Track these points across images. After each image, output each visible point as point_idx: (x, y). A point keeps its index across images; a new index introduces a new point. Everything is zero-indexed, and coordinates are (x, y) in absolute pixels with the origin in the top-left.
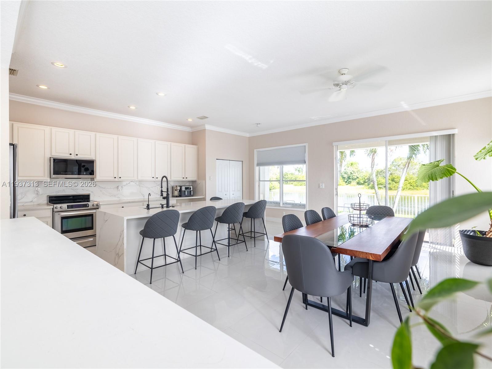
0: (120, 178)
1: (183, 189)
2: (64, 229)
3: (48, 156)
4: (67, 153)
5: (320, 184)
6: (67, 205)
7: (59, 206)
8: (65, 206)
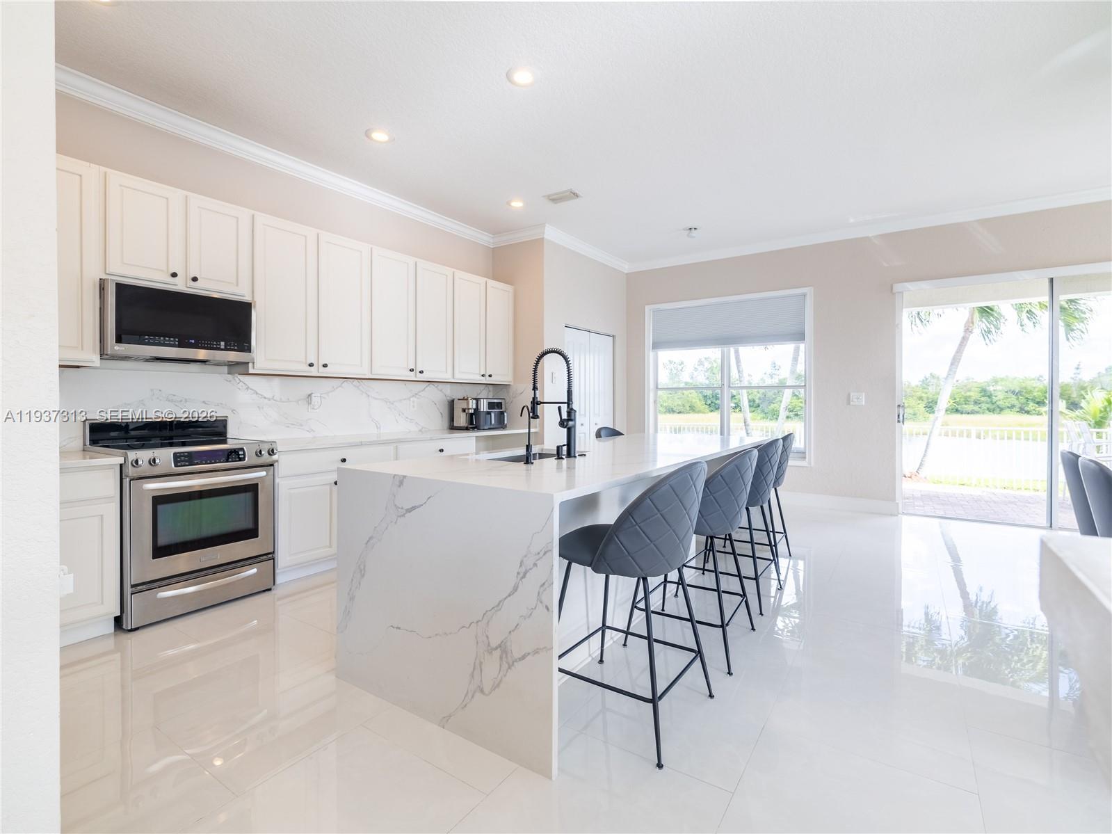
0: (325, 366)
1: (484, 407)
2: (162, 541)
3: (94, 273)
4: (162, 271)
5: (852, 394)
6: (175, 454)
7: (144, 455)
8: (165, 456)
